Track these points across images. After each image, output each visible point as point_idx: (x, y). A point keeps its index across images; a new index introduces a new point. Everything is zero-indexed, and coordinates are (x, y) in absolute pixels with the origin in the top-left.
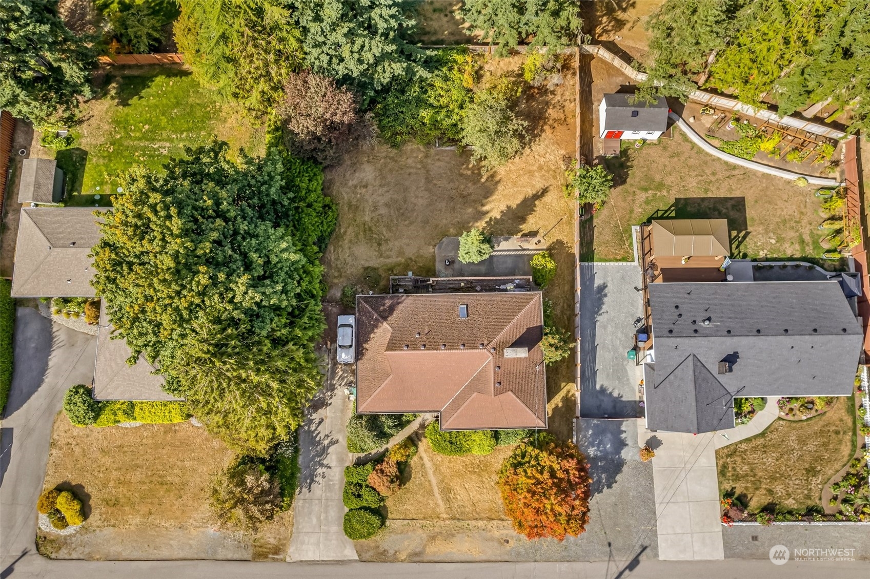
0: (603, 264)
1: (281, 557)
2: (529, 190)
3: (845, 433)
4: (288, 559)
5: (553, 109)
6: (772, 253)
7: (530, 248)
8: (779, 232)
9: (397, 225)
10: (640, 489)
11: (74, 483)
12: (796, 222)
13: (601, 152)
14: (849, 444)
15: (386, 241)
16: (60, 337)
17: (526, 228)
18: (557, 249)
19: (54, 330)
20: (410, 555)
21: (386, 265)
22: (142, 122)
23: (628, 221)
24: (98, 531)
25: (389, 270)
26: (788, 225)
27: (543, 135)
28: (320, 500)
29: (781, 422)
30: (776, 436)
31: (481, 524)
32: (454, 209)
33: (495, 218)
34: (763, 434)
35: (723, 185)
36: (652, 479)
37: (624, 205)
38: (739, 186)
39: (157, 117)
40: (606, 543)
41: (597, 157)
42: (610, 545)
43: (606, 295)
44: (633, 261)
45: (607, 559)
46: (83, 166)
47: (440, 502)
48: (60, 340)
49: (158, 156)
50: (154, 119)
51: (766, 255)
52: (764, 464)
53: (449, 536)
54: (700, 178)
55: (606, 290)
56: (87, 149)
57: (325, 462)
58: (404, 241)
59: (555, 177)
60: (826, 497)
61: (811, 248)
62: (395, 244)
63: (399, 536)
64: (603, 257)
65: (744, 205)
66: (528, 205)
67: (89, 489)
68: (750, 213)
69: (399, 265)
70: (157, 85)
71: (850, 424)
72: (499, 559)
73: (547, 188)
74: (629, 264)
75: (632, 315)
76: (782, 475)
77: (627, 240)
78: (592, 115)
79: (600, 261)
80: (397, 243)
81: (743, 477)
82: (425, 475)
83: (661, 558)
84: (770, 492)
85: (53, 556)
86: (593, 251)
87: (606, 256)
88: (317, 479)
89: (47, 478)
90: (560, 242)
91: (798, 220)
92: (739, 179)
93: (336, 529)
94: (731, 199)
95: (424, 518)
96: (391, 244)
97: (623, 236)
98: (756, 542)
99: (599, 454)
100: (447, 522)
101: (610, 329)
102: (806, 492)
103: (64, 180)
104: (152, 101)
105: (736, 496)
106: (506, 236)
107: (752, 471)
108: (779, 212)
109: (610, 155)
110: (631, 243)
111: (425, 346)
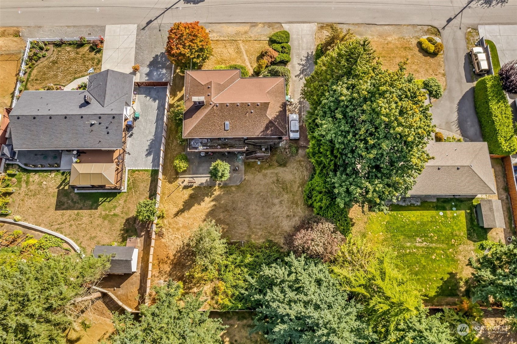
0: (146, 168)
1: (320, 25)
2: (186, 215)
3: (32, 80)
4: (316, 24)
5: (167, 271)
6: (47, 175)
7: (188, 179)
8: (39, 189)
9: (267, 192)
10: (142, 54)
11: (429, 57)
12: (27, 195)
13: (139, 240)
14: (32, 75)
15: (274, 183)
16: (455, 127)
17: (190, 191)
18: (173, 178)
19: (459, 131)
20: (257, 25)
21: (274, 168)
22: (438, 260)
23: (128, 195)
24: (411, 37)
25: (271, 165)
26: (33, 193)
27: (174, 252)
28: (303, 49)
29: (64, 84)
30: (68, 78)
31: (222, 39)
32: (233, 203)
33: (208, 197)
34: (75, 79)
35: (67, 218)
36: (135, 58)
37: (129, 205)
38: (57, 217)
39: (428, 264)
40: (162, 31)
41: (142, 237)
42: (160, 30)
43: (147, 150)
44: (129, 170)
45: (162, 25)
46: (468, 230)
47: (242, 48)
48: (454, 126)
49: (422, 237)
50: (430, 263)
51: (50, 175)
52: (77, 65)
53: (237, 34)
54: (80, 223)
55: (146, 153)
56: (469, 242)
57: (301, 66)
58: (263, 182)
59: (170, 224)
60: (51, 52)
61: (23, 179)
62: (268, 180)
63: (262, 33)
64: (146, 173)
65: (56, 205)
66: (188, 205)
67: (420, 55)
68: (54, 200)
69: (266, 169)
70: (433, 288)
71: (29, 84)
72: (214, 24)
73: (175, 217)
74: (131, 169)
75: (134, 139)
76: (70, 60)
77: (131, 183)
78: (142, 266)
79: (148, 170)
80: (268, 181)
81: (89, 59)
82: (250, 59)
83: (136, 25)
84: (77, 53)
85: (430, 27)
86: (151, 176)
87: (144, 173)
88: (305, 58)
89: (443, 60)
90: (170, 182)
91: (26, 196)
92: (56, 222)
93: (293, 36)
94: (64, 209)
95: (250, 41)
96: (271, 180)
97: (133, 186)
98: (90, 32)
99: (160, 70)
100: (239, 39)
101: (147, 132)
102: (60, 53)
103: (478, 220)
104: (433, 276)
105: (95, 51)
106: (202, 186)
107: (84, 62)
108: (36, 201)
109: (134, 238)
110: (128, 181)
111: (248, 105)
